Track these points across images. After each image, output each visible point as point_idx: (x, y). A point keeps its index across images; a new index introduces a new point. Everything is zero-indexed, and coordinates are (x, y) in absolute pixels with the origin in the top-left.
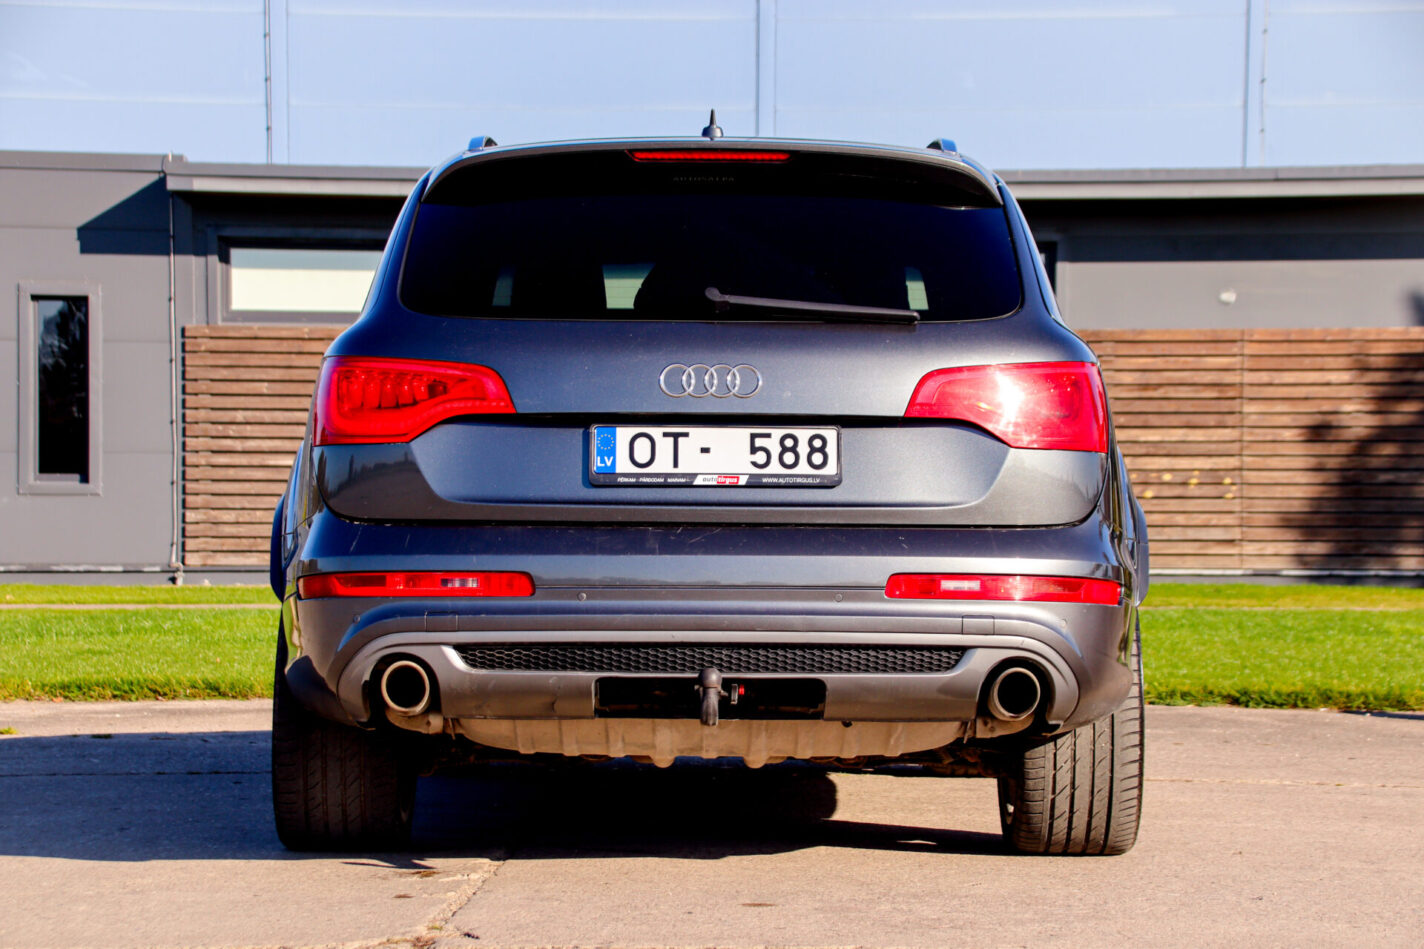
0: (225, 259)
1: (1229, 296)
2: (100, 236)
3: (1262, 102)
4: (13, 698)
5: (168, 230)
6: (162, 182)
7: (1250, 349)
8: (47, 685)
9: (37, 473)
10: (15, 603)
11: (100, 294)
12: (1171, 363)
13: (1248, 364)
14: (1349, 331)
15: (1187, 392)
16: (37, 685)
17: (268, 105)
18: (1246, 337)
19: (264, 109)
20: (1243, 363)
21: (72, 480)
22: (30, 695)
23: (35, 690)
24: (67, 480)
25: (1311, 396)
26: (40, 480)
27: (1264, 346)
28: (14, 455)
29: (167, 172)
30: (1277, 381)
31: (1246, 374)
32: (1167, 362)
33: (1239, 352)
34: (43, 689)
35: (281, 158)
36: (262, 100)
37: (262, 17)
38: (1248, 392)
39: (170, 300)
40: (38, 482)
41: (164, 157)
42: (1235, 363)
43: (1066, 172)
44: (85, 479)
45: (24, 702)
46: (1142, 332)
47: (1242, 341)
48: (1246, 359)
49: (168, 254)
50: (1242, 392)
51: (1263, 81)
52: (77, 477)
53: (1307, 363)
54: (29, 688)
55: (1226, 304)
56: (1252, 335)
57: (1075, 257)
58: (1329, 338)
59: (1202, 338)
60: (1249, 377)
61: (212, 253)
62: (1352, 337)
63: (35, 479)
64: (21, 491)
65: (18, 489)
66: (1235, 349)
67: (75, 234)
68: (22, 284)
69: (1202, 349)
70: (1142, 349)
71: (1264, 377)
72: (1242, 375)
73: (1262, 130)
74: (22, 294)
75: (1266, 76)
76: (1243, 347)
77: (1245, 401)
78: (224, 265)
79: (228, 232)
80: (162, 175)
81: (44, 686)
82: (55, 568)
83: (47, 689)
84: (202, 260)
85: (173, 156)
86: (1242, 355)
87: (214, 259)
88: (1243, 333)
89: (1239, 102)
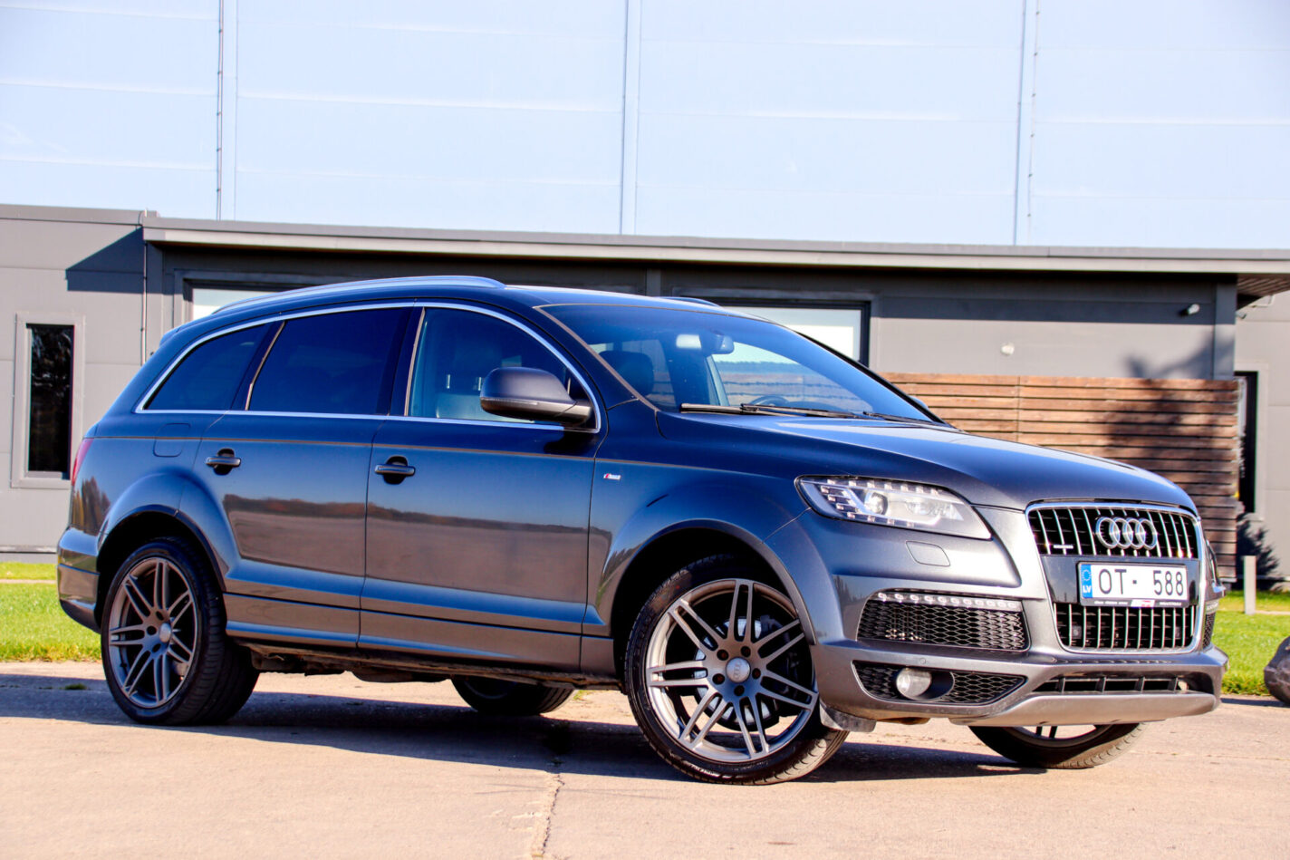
0: (189, 298)
1: (1008, 349)
2: (85, 276)
3: (1029, 192)
4: (64, 659)
5: (143, 273)
6: (139, 233)
7: (1024, 392)
8: (91, 649)
9: (27, 471)
10: (15, 578)
11: (84, 324)
12: (961, 402)
13: (1023, 404)
14: (1104, 380)
15: (973, 425)
16: (83, 649)
17: (219, 171)
18: (1021, 383)
19: (216, 173)
20: (1019, 404)
21: (57, 477)
22: (78, 656)
23: (82, 653)
24: (50, 477)
25: (1072, 431)
26: (29, 476)
27: (1036, 389)
28: (8, 456)
29: (144, 225)
30: (1045, 419)
31: (1021, 412)
32: (958, 400)
33: (1016, 395)
34: (88, 653)
35: (228, 216)
36: (214, 166)
37: (216, 99)
38: (1023, 427)
39: (142, 330)
40: (28, 478)
41: (141, 213)
42: (1011, 404)
43: (881, 245)
44: (66, 476)
45: (74, 663)
46: (938, 376)
47: (1019, 385)
48: (1021, 400)
49: (142, 292)
50: (1017, 427)
51: (1030, 175)
52: (60, 474)
53: (1070, 404)
54: (76, 651)
55: (1007, 355)
56: (1026, 381)
57: (885, 314)
58: (1088, 385)
59: (986, 382)
60: (1024, 415)
61: (178, 293)
62: (1106, 385)
63: (25, 476)
64: (13, 486)
65: (11, 483)
66: (1013, 392)
67: (64, 274)
68: (19, 313)
69: (986, 391)
70: (939, 390)
71: (1036, 415)
72: (1018, 413)
73: (1029, 215)
74: (19, 322)
75: (1032, 172)
76: (1019, 390)
77: (1020, 434)
78: (187, 302)
79: (190, 276)
80: (139, 227)
81: (89, 650)
82: (40, 550)
83: (91, 652)
84: (169, 298)
85: (148, 212)
86: (1018, 397)
87: (179, 298)
88: (1019, 378)
89: (1011, 191)
